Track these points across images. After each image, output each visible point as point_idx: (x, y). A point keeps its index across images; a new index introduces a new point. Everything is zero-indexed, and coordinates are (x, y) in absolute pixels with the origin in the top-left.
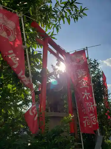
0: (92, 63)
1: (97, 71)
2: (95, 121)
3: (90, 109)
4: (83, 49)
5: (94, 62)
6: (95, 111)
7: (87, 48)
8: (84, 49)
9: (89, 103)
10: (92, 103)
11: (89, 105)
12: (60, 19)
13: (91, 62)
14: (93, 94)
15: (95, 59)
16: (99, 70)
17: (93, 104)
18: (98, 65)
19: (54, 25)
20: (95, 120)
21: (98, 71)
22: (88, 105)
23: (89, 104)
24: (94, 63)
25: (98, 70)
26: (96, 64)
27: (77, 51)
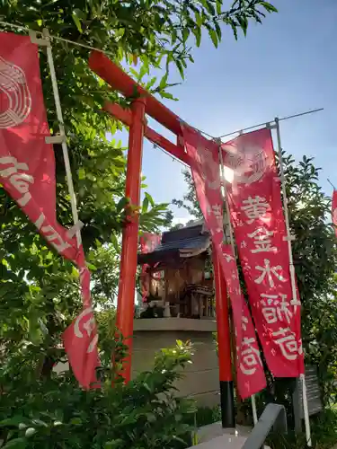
0: (296, 170)
1: (314, 192)
2: (292, 350)
3: (279, 314)
4: (265, 126)
5: (302, 164)
6: (294, 319)
7: (277, 120)
8: (268, 124)
9: (276, 297)
10: (288, 296)
11: (276, 303)
12: (185, 33)
13: (291, 167)
14: (292, 269)
15: (305, 157)
16: (320, 191)
17: (290, 298)
18: (316, 174)
19: (168, 52)
20: (292, 346)
21: (317, 193)
22: (272, 303)
23: (274, 300)
24: (300, 168)
25: (315, 190)
26: (309, 172)
27: (244, 132)
